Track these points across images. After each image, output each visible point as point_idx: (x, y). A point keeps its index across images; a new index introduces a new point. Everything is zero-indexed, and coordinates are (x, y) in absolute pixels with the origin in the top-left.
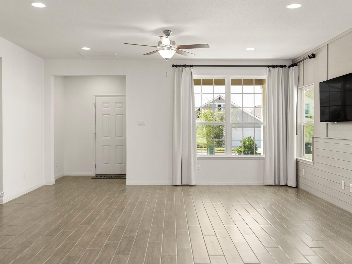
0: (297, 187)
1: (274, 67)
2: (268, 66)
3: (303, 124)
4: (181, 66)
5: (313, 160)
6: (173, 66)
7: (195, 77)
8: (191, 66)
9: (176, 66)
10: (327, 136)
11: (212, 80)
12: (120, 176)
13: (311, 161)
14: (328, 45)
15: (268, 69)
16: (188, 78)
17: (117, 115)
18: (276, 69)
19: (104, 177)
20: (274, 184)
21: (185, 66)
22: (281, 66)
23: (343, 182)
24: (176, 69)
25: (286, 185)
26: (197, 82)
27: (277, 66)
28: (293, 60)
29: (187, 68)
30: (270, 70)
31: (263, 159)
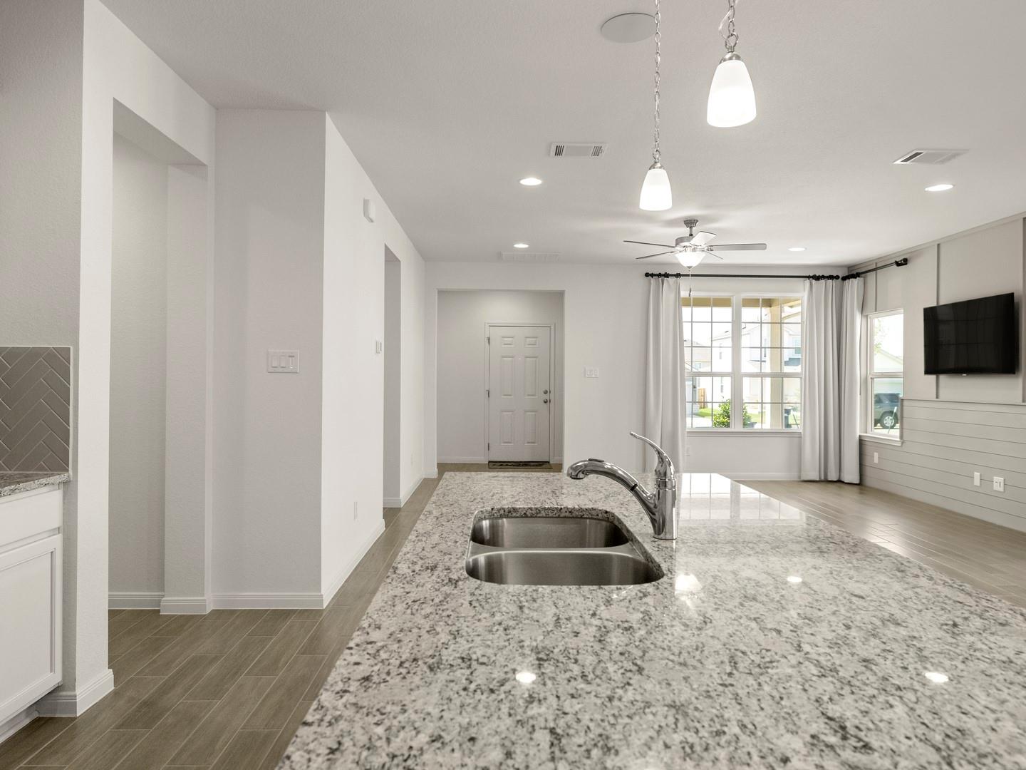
0: (861, 484)
1: (817, 278)
2: (809, 277)
3: (870, 377)
4: (660, 275)
5: (901, 437)
6: (647, 275)
7: (684, 294)
8: (678, 275)
9: (652, 275)
10: (937, 398)
11: (710, 299)
12: (532, 464)
13: (898, 440)
14: (939, 245)
15: (807, 282)
16: (672, 296)
17: (527, 357)
18: (823, 282)
19: (507, 465)
20: (818, 479)
21: (667, 275)
22: (831, 277)
23: (977, 475)
24: (653, 280)
25: (839, 481)
26: (687, 302)
27: (823, 277)
28: (850, 267)
29: (671, 280)
30: (811, 284)
31: (799, 436)
